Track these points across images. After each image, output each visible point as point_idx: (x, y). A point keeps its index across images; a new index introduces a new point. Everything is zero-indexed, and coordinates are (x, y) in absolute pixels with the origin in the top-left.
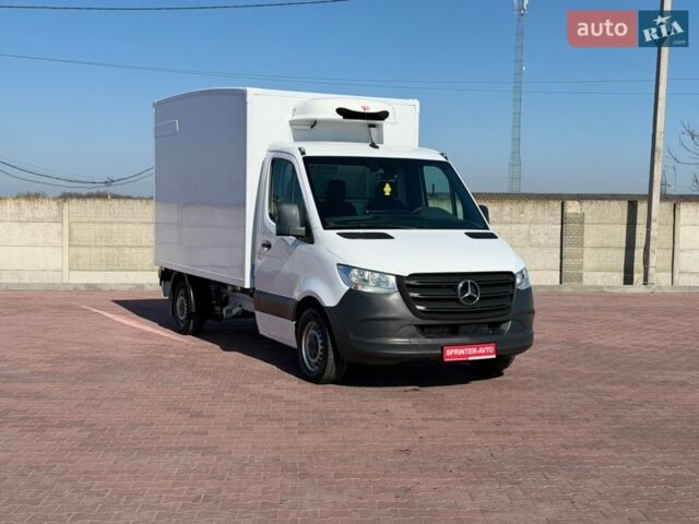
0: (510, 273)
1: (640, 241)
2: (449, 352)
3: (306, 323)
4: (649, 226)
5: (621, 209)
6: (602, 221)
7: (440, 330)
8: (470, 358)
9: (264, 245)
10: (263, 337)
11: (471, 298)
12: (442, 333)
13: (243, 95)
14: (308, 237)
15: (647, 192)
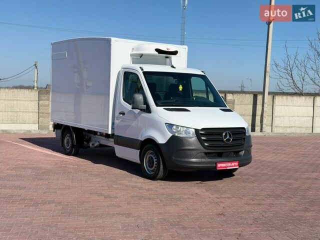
0: (244, 128)
1: (259, 112)
2: (219, 165)
3: (147, 151)
4: (263, 106)
5: (250, 98)
6: (242, 103)
7: (214, 155)
8: (228, 168)
9: (120, 113)
10: (117, 157)
11: (228, 140)
12: (215, 156)
13: (109, 41)
14: (148, 110)
15: (262, 91)
